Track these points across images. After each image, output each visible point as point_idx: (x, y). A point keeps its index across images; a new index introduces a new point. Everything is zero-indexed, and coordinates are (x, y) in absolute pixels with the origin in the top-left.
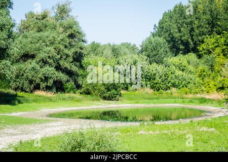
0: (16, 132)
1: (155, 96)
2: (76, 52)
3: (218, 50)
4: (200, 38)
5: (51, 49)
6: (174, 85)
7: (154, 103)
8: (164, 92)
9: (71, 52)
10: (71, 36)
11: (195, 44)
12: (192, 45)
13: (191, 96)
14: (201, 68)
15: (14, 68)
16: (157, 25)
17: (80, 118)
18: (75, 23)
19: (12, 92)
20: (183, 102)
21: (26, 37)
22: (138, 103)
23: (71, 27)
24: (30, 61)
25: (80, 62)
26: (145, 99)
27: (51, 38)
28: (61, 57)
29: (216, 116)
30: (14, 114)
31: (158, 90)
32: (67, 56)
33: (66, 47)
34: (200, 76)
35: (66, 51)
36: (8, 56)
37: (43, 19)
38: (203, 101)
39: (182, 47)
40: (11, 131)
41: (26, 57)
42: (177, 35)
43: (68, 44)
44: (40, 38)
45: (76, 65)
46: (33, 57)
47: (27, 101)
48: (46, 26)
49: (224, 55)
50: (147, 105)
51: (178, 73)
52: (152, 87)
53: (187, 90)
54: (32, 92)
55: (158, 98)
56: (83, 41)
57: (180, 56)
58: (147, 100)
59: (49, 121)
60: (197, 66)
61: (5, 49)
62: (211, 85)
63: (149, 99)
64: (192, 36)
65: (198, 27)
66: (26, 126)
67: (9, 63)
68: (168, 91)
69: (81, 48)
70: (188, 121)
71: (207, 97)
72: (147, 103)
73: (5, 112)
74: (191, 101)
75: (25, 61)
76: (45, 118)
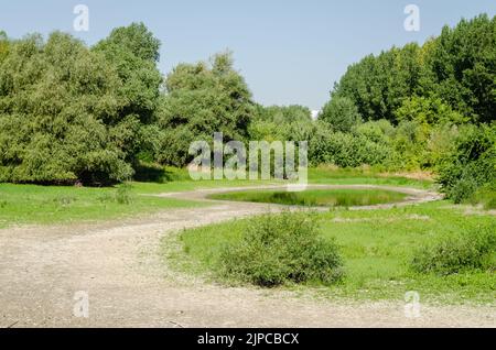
0: (172, 217)
1: (340, 175)
2: (241, 117)
3: (422, 116)
4: (395, 100)
5: (209, 111)
6: (365, 161)
7: (340, 183)
8: (352, 169)
9: (233, 116)
10: (235, 95)
11: (389, 108)
12: (385, 109)
13: (387, 174)
14: (399, 138)
15: (163, 134)
16: (338, 82)
17: (245, 200)
18: (240, 79)
19: (158, 166)
20: (377, 183)
21: (176, 96)
22: (319, 182)
23: (234, 84)
24: (181, 126)
25: (245, 128)
26: (328, 177)
27: (208, 97)
28: (221, 122)
29: (423, 200)
30: (163, 195)
31: (345, 166)
32: (229, 121)
33: (227, 109)
34: (398, 149)
35: (228, 115)
36: (156, 119)
37: (197, 73)
38: (403, 181)
39: (371, 111)
40: (166, 216)
41: (176, 121)
42: (365, 96)
43: (229, 106)
44: (194, 98)
45: (240, 133)
46: (185, 121)
47: (178, 178)
48: (202, 82)
49: (429, 122)
50: (332, 186)
51: (370, 144)
52: (337, 163)
53: (382, 166)
54: (182, 166)
55: (344, 177)
56: (250, 102)
57: (371, 123)
58: (330, 180)
59: (206, 204)
60: (393, 136)
61: (151, 112)
62: (413, 161)
63: (333, 177)
64: (385, 97)
65: (393, 86)
66: (182, 210)
67: (156, 128)
68: (358, 168)
69: (247, 111)
70: (390, 206)
71: (408, 176)
72: (331, 183)
73: (152, 192)
74: (388, 182)
75: (174, 127)
76: (204, 200)
